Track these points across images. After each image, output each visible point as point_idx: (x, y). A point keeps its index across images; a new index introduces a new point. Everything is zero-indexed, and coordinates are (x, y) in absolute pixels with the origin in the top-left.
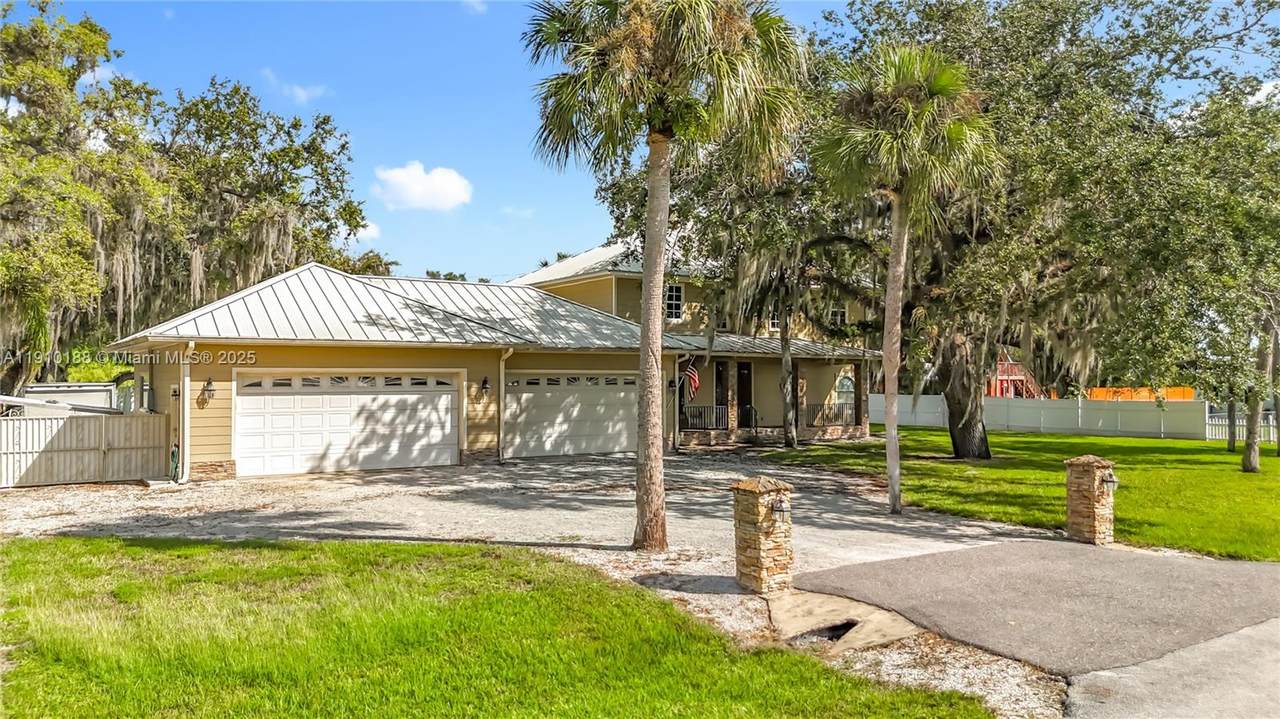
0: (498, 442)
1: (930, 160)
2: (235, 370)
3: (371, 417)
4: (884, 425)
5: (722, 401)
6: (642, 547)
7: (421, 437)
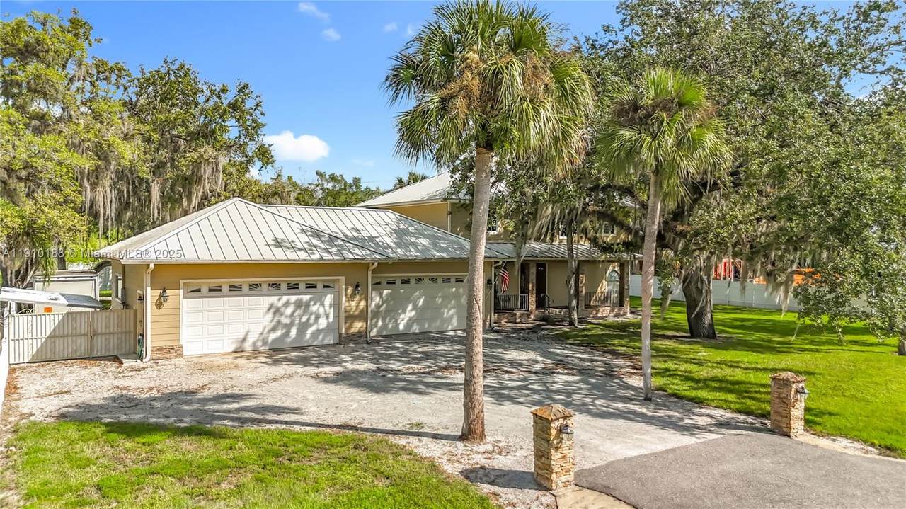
0: (367, 327)
1: (678, 154)
2: (182, 281)
3: (277, 311)
4: (641, 298)
5: (524, 291)
6: (468, 439)
7: (311, 325)
